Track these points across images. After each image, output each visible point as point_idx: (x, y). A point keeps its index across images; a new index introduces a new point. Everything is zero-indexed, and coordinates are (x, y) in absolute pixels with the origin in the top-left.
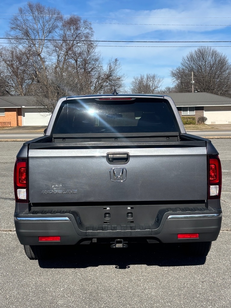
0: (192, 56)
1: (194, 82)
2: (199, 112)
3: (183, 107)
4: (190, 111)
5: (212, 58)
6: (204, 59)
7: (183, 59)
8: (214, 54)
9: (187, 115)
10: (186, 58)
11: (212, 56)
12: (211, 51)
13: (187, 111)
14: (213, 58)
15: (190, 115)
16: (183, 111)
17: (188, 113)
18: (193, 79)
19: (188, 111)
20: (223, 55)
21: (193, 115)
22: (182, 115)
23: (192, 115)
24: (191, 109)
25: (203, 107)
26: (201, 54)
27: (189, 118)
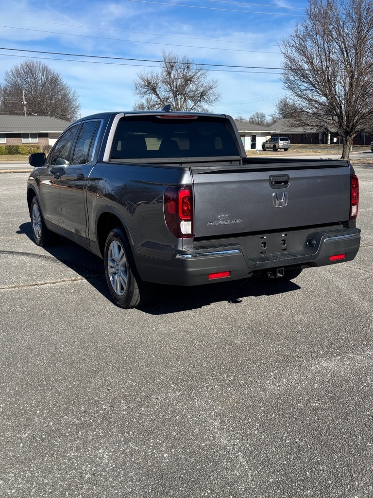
0: (17, 70)
1: (26, 102)
2: (43, 139)
3: (23, 133)
4: (31, 138)
5: (43, 74)
6: (33, 76)
7: (7, 73)
8: (45, 70)
9: (29, 143)
10: (10, 73)
11: (43, 72)
12: (41, 66)
13: (28, 138)
14: (45, 75)
15: (32, 143)
16: (23, 138)
17: (30, 140)
18: (24, 99)
19: (30, 138)
20: (56, 72)
21: (36, 143)
22: (23, 143)
23: (34, 143)
24: (34, 136)
25: (48, 133)
26: (29, 70)
27: (32, 146)
